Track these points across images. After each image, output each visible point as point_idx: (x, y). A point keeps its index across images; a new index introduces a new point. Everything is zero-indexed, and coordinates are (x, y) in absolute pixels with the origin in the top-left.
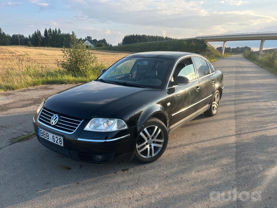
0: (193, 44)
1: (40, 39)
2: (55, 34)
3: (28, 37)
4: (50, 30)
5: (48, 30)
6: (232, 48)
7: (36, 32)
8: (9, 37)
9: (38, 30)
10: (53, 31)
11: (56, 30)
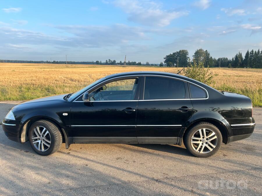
1: (240, 61)
2: (257, 55)
3: (231, 59)
4: (252, 51)
5: (249, 52)
7: (237, 54)
8: (215, 60)
9: (239, 53)
10: (255, 52)
11: (259, 50)
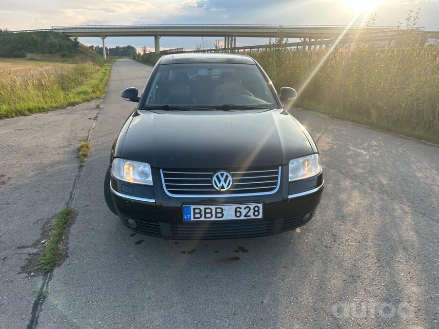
0: (54, 40)
6: (110, 49)
